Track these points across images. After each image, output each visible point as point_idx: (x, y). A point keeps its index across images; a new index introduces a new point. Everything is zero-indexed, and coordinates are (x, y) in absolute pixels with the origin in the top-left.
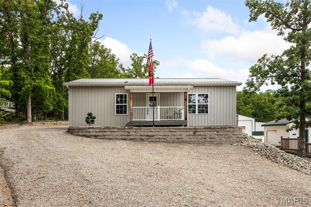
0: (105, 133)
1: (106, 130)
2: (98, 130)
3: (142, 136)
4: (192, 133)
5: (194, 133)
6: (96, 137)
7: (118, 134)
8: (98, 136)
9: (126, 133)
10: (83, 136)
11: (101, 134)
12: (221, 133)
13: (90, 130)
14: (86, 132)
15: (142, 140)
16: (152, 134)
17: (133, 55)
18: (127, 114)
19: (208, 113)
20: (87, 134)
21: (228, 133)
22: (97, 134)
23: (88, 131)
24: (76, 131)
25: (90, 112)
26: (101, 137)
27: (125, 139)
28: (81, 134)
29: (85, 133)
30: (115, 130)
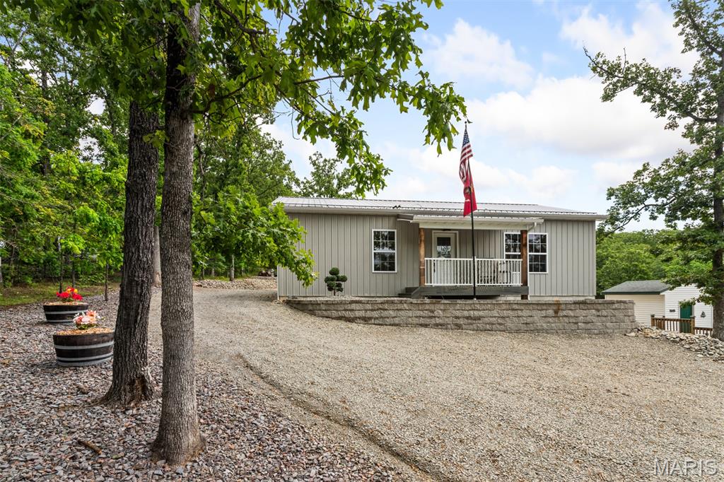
0: (385, 313)
1: (386, 306)
2: (369, 307)
3: (457, 318)
4: (551, 312)
5: (556, 312)
6: (366, 320)
7: (410, 314)
8: (370, 318)
9: (426, 312)
10: (339, 318)
11: (375, 314)
12: (604, 313)
13: (354, 306)
14: (345, 310)
15: (459, 327)
16: (477, 313)
17: (315, 154)
18: (396, 271)
19: (545, 271)
20: (347, 314)
21: (616, 313)
22: (369, 314)
23: (349, 308)
24: (323, 307)
25: (335, 266)
26: (377, 322)
27: (426, 326)
28: (335, 314)
29: (344, 312)
30: (405, 305)
